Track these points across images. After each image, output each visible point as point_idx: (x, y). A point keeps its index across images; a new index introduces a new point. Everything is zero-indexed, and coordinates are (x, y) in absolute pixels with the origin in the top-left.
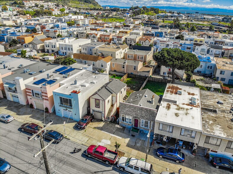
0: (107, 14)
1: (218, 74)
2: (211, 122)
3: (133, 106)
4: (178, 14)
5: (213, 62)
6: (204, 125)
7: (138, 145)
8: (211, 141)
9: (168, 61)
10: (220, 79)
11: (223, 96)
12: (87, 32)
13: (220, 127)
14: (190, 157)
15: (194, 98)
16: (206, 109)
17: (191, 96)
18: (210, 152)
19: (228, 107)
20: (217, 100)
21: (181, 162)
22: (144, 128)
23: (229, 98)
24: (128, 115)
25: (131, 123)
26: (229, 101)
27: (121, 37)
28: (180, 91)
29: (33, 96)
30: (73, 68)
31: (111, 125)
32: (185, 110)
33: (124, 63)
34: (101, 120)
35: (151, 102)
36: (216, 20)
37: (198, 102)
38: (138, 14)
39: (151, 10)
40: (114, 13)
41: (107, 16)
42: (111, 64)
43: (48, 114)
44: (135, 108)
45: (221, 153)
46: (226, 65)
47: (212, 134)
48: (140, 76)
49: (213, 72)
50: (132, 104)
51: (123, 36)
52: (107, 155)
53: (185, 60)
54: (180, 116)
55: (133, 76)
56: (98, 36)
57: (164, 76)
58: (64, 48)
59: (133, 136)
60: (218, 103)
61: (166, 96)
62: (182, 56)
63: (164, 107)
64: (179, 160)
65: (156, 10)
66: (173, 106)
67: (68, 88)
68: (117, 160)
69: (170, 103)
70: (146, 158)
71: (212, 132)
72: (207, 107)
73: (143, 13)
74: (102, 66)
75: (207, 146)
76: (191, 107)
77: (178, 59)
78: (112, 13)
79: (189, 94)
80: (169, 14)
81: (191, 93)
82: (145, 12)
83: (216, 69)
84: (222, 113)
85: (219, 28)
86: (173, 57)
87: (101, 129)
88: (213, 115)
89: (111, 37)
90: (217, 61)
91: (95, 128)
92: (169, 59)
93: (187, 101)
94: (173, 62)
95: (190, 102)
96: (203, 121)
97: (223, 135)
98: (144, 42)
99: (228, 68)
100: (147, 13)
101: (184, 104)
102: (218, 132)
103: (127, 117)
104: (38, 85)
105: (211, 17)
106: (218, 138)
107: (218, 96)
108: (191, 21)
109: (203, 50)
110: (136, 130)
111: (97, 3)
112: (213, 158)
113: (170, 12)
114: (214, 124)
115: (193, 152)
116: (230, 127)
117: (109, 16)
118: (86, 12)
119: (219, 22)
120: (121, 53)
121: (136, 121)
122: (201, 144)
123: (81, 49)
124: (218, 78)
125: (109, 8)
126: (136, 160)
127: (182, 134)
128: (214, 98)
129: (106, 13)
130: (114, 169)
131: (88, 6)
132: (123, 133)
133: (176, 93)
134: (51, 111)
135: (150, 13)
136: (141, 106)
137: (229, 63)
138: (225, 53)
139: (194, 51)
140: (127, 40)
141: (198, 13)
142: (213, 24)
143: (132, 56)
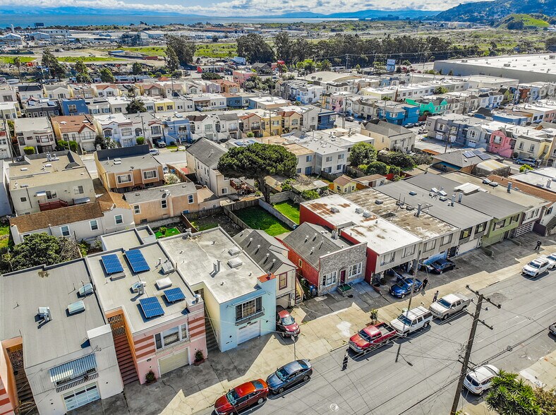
3: (339, 254)
8: (428, 247)
11: (366, 193)
15: (360, 209)
16: (384, 216)
17: (350, 209)
19: (391, 203)
22: (352, 278)
23: (374, 193)
24: (333, 270)
27: (2, 133)
29: (159, 347)
32: (375, 227)
33: (163, 197)
34: (289, 308)
36: (107, 42)
43: (208, 363)
44: (342, 254)
45: (432, 256)
59: (352, 296)
60: (377, 203)
63: (356, 236)
66: (360, 230)
67: (224, 283)
69: (352, 228)
71: (426, 237)
72: (379, 212)
74: (119, 221)
76: (373, 221)
79: (343, 206)
84: (399, 213)
87: (311, 317)
88: (396, 219)
91: (304, 321)
93: (360, 217)
95: (362, 215)
97: (435, 233)
98: (79, 132)
99: (296, 151)
101: (362, 221)
102: (429, 234)
103: (329, 276)
106: (433, 241)
107: (363, 195)
109: (208, 127)
114: (413, 229)
119: (119, 46)
121: (342, 275)
128: (365, 200)
130: (399, 343)
133: (332, 212)
134: (206, 352)
137: (287, 143)
138: (244, 125)
139: (193, 133)
140: (25, 136)
141: (42, 25)
142: (115, 56)
143: (129, 176)
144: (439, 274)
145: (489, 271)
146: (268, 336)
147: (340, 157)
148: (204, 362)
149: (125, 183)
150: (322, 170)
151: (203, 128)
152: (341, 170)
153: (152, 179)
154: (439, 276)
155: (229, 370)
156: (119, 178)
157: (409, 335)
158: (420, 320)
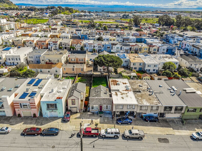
0: (26, 14)
1: (132, 66)
2: (140, 98)
3: (98, 99)
4: (89, 13)
5: (128, 58)
6: (138, 101)
7: (106, 121)
8: (143, 108)
9: (105, 64)
10: (133, 68)
11: (141, 81)
12: (22, 39)
13: (145, 100)
14: (134, 119)
15: (127, 86)
16: (135, 91)
17: (125, 85)
18: (143, 114)
19: (146, 87)
20: (139, 85)
21: (131, 123)
22: (106, 110)
23: (144, 82)
24: (96, 104)
25: (97, 109)
26: (145, 84)
27: (57, 42)
28: (118, 82)
29: (21, 107)
30: (40, 79)
31: (84, 114)
32: (125, 94)
33: (73, 67)
34: (77, 112)
35: (106, 93)
36: (118, 17)
37: (130, 88)
38: (56, 14)
39: (66, 10)
40: (33, 13)
41: (27, 16)
42: (63, 69)
43: (36, 118)
44: (100, 99)
45: (148, 113)
46: (135, 58)
47: (143, 104)
48: (87, 74)
49: (129, 64)
50: (96, 97)
51: (58, 41)
52: (93, 132)
53: (115, 62)
54: (125, 98)
55: (81, 75)
56: (35, 42)
57: (101, 72)
58: (11, 59)
59: (101, 116)
60: (139, 86)
61: (112, 88)
62: (113, 60)
63: (114, 95)
64: (130, 122)
65: (71, 10)
66: (118, 93)
67: (50, 96)
68: (99, 133)
69: (116, 92)
70: (115, 126)
71: (142, 104)
72: (135, 89)
73: (60, 13)
74: (56, 72)
75: (141, 111)
76: (128, 92)
77: (111, 62)
78: (31, 13)
79: (123, 83)
80: (82, 14)
81: (124, 83)
82: (61, 11)
83: (130, 62)
84: (144, 92)
85: (122, 25)
86: (107, 61)
87: (80, 118)
88: (139, 94)
89: (47, 42)
90: (130, 57)
91: (76, 118)
92: (106, 63)
93: (125, 89)
94: (108, 64)
95: (126, 88)
96: (136, 98)
97: (148, 104)
98: (77, 45)
99: (137, 61)
100: (64, 12)
101: (123, 91)
102: (145, 103)
103: (95, 106)
104: (24, 98)
105: (114, 15)
106: (146, 106)
107: (138, 82)
108: (101, 19)
109: (118, 48)
110: (101, 113)
111: (11, 2)
112: (145, 117)
113: (82, 12)
114: (142, 99)
115: (135, 117)
116: (150, 99)
117: (29, 16)
118: (4, 13)
119: (121, 18)
120: (64, 57)
121: (101, 107)
122: (138, 111)
123: (26, 58)
124: (132, 68)
125: (24, 7)
126: (110, 129)
127: (128, 108)
128: (137, 84)
129: (24, 13)
130: (99, 138)
131: (2, 6)
132: (94, 116)
133: (117, 85)
134: (38, 115)
135: (66, 12)
136: (103, 98)
137: (137, 57)
138: (132, 49)
139: (112, 49)
140: (62, 44)
141: (103, 11)
142: (117, 22)
143: (74, 59)
144: (147, 121)
145: (173, 129)
146: (60, 118)
147: (155, 66)
148: (36, 117)
149: (73, 61)
150: (145, 70)
151: (116, 48)
152: (155, 72)
153: (81, 62)
154: (146, 122)
155: (39, 123)
156: (71, 59)
157: (105, 137)
158: (112, 133)
